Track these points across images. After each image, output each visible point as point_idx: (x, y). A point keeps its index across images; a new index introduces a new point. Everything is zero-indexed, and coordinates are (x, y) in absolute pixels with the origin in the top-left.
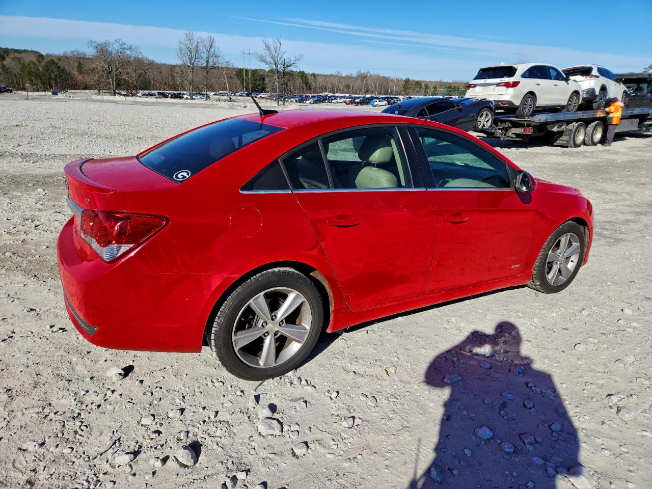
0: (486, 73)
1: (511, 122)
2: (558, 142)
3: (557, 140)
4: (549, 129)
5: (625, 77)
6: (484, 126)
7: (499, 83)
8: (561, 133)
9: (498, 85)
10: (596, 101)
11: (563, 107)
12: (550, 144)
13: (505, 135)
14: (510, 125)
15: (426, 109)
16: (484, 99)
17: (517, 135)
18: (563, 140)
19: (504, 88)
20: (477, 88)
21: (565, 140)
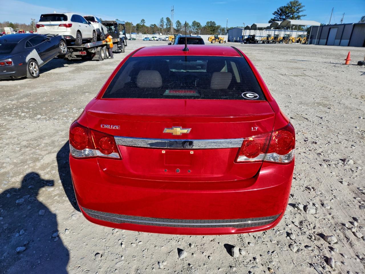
0: (45, 18)
1: (73, 48)
2: (94, 58)
3: (93, 57)
4: (90, 51)
5: (107, 23)
6: (64, 51)
7: (60, 24)
8: (95, 54)
9: (60, 25)
10: (101, 35)
11: (91, 39)
12: (90, 59)
13: (71, 56)
14: (73, 51)
15: (29, 42)
16: (57, 35)
17: (77, 56)
18: (96, 57)
19: (65, 28)
20: (45, 27)
21: (98, 57)
